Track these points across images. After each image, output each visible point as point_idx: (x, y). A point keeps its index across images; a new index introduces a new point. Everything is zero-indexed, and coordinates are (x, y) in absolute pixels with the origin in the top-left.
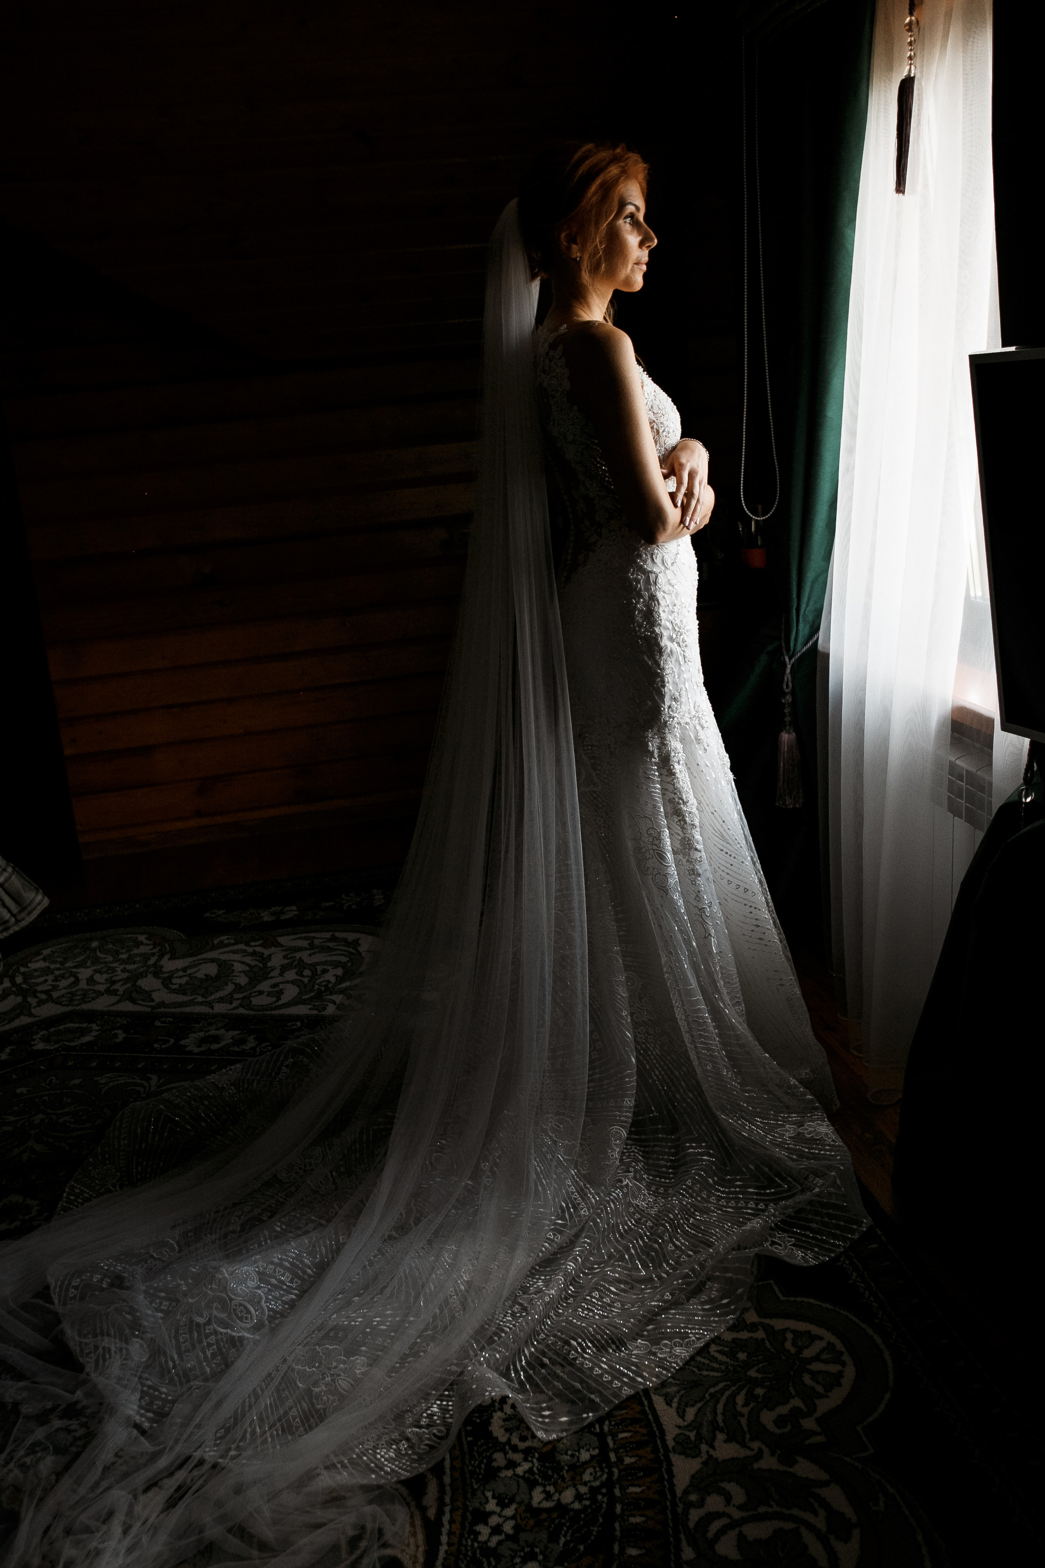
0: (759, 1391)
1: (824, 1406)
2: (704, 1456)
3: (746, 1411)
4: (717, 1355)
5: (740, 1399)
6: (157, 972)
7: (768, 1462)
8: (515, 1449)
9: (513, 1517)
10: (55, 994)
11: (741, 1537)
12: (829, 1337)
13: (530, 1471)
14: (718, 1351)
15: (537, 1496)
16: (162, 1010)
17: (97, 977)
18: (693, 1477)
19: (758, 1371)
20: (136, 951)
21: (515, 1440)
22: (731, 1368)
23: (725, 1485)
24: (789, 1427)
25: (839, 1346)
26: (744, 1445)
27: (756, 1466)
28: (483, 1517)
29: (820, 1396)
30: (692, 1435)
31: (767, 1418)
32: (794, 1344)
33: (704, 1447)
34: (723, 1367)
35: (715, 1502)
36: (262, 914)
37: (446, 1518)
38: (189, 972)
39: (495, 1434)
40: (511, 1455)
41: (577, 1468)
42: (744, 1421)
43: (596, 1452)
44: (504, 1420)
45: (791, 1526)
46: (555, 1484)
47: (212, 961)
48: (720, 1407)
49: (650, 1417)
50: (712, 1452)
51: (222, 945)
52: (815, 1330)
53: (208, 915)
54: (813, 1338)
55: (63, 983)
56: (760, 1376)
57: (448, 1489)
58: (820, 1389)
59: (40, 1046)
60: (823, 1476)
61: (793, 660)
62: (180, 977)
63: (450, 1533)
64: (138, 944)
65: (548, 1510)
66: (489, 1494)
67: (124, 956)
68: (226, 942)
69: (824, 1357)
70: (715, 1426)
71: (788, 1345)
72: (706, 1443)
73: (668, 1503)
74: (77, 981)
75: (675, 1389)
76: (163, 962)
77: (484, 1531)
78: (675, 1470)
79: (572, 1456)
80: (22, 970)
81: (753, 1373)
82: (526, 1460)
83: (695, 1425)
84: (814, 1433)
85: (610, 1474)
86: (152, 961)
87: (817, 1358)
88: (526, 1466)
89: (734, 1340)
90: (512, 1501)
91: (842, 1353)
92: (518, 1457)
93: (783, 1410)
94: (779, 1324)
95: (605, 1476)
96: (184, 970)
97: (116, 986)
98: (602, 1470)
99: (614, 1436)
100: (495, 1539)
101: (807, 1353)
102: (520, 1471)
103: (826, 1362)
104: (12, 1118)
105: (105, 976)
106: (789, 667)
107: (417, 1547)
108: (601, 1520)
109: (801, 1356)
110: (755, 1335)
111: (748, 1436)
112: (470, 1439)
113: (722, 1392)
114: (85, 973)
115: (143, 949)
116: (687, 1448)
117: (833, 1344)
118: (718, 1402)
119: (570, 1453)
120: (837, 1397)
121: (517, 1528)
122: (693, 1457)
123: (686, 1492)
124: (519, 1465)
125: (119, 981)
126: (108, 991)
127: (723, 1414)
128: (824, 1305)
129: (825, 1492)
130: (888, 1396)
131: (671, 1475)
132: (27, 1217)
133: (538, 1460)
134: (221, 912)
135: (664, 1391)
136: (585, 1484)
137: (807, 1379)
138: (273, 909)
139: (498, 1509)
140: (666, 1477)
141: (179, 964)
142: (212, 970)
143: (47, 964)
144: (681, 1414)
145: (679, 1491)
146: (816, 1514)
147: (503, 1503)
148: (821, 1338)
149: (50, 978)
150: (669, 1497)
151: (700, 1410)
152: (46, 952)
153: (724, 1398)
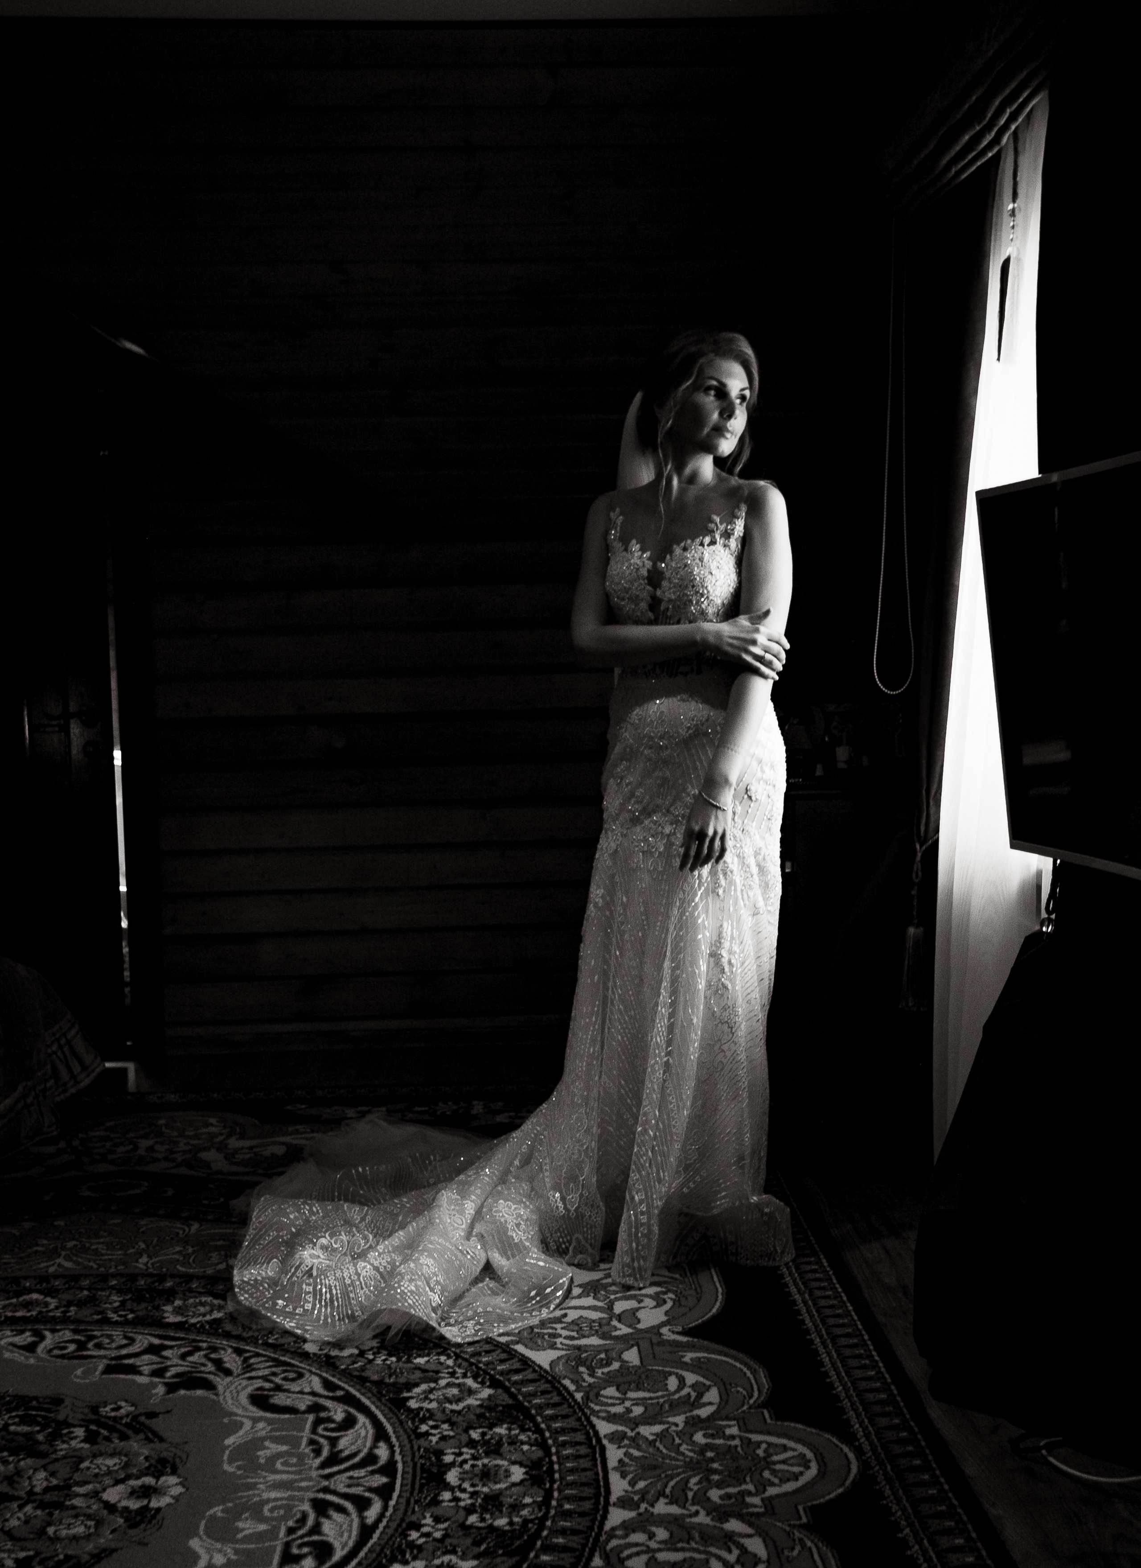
0: (716, 1477)
1: (772, 1491)
2: (642, 1510)
3: (696, 1488)
4: (687, 1453)
5: (694, 1480)
6: (221, 1148)
7: (703, 1518)
8: (464, 1491)
9: (446, 1529)
10: (110, 1157)
11: (653, 1559)
12: (801, 1449)
13: (473, 1505)
14: (687, 1450)
15: (473, 1519)
16: (219, 1176)
17: (158, 1147)
18: (624, 1522)
19: (720, 1465)
20: (204, 1130)
21: (466, 1485)
22: (695, 1460)
23: (654, 1529)
24: (733, 1500)
25: (809, 1455)
26: (684, 1507)
27: (688, 1520)
28: (417, 1527)
29: (773, 1484)
30: (636, 1498)
31: (715, 1494)
32: (765, 1451)
33: (643, 1506)
34: (688, 1460)
35: (638, 1537)
36: (347, 1111)
37: (381, 1526)
38: (255, 1150)
39: (448, 1480)
40: (458, 1494)
41: (516, 1507)
42: (690, 1495)
43: (540, 1499)
44: (460, 1473)
45: (703, 1556)
46: (492, 1514)
47: (283, 1144)
48: (672, 1483)
49: (602, 1484)
50: (651, 1509)
51: (297, 1132)
52: (791, 1444)
53: (289, 1107)
54: (785, 1448)
55: (121, 1149)
56: (720, 1468)
57: (391, 1510)
58: (776, 1481)
59: (87, 1193)
60: (749, 1531)
61: (924, 848)
62: (244, 1154)
63: (382, 1533)
64: (207, 1125)
65: (479, 1528)
66: (428, 1515)
67: (191, 1134)
68: (301, 1130)
69: (791, 1462)
70: (661, 1494)
71: (760, 1452)
72: (647, 1503)
73: (593, 1534)
74: (136, 1148)
75: (632, 1468)
76: (229, 1141)
77: (414, 1535)
78: (609, 1517)
79: (516, 1500)
80: (80, 1136)
81: (715, 1465)
82: (471, 1498)
83: (643, 1494)
84: (755, 1506)
85: (548, 1512)
86: (220, 1138)
87: (784, 1462)
88: (469, 1502)
89: (706, 1444)
90: (446, 1520)
91: (810, 1461)
92: (463, 1496)
93: (731, 1490)
94: (755, 1437)
95: (540, 1515)
96: (251, 1148)
97: (175, 1156)
98: (540, 1510)
99: (560, 1491)
100: (422, 1540)
101: (775, 1458)
102: (462, 1504)
103: (792, 1465)
104: (45, 1242)
105: (167, 1147)
106: (919, 854)
107: (350, 1537)
108: (526, 1538)
109: (769, 1460)
110: (729, 1443)
111: (690, 1502)
112: (423, 1481)
113: (678, 1474)
114: (144, 1144)
115: (212, 1129)
116: (625, 1503)
117: (805, 1455)
118: (672, 1479)
119: (514, 1497)
120: (790, 1487)
121: (446, 1536)
122: (631, 1510)
123: (613, 1529)
124: (464, 1500)
125: (179, 1152)
126: (166, 1159)
127: (673, 1487)
128: (809, 1429)
129: (746, 1542)
130: (840, 1490)
131: (605, 1517)
132: (45, 1310)
133: (483, 1499)
134: (303, 1106)
135: (623, 1469)
136: (521, 1517)
137: (767, 1474)
138: (360, 1108)
139: (433, 1524)
140: (599, 1518)
141: (247, 1143)
142: (280, 1150)
143: (108, 1133)
144: (632, 1483)
145: (608, 1526)
146: (730, 1551)
147: (437, 1520)
148: (794, 1450)
149: (108, 1144)
150: (596, 1530)
151: (651, 1483)
152: (108, 1124)
153: (678, 1479)
